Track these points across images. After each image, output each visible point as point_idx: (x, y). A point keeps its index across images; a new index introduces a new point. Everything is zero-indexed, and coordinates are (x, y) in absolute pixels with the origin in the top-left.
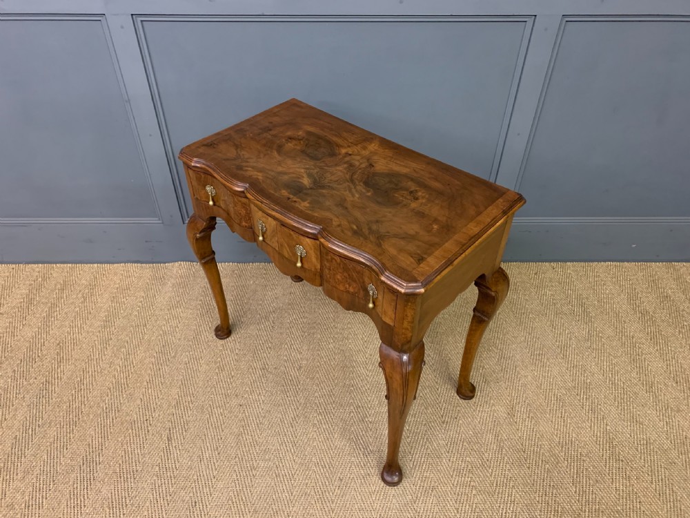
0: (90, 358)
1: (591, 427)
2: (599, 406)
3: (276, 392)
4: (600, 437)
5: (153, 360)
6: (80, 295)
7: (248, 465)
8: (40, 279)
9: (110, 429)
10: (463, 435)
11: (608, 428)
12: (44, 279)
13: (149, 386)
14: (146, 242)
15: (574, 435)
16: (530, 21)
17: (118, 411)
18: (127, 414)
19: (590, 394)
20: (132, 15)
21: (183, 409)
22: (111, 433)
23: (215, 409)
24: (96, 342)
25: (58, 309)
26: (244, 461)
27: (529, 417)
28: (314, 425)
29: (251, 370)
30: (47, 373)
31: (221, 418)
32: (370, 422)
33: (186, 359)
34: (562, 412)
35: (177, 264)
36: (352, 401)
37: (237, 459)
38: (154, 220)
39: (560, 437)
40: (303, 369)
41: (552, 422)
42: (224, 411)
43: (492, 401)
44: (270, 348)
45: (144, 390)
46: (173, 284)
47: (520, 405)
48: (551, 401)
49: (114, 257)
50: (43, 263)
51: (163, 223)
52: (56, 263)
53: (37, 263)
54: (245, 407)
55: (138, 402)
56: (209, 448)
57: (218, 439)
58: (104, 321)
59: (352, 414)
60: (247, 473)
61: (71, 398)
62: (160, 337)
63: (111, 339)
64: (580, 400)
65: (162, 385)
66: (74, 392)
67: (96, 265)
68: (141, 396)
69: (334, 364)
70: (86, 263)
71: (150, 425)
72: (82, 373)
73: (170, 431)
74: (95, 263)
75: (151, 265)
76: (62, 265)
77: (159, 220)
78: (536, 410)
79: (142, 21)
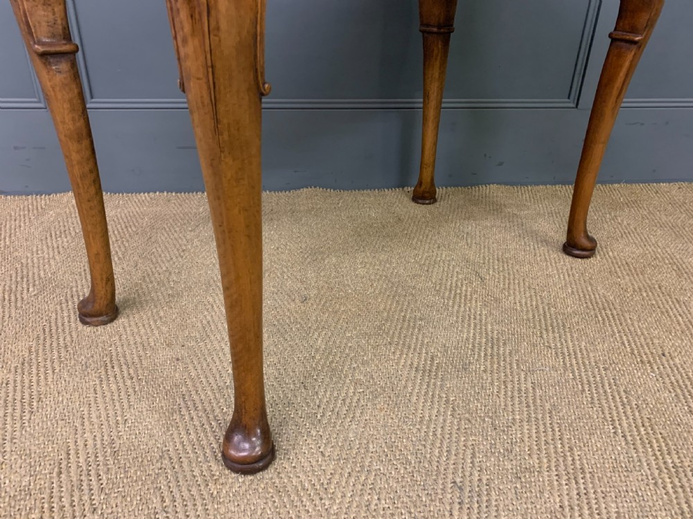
7: (197, 473)
14: (16, 148)
21: (34, 373)
26: (185, 465)
29: (200, 307)
31: (129, 383)
37: (166, 461)
38: (31, 102)
42: (136, 370)
46: (58, 214)
54: (188, 361)
56: (90, 442)
57: (117, 423)
60: (194, 491)
75: (24, 197)
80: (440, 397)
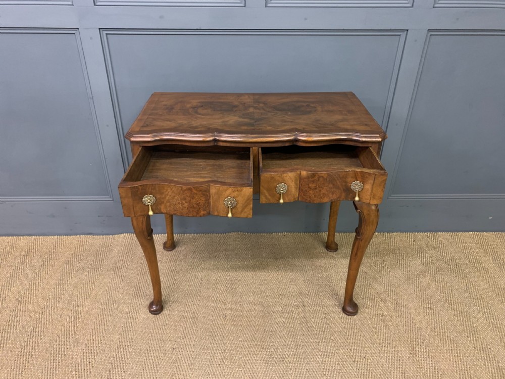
0: (43, 310)
1: (485, 365)
2: (489, 347)
3: (205, 337)
4: (495, 373)
5: (99, 311)
6: (40, 260)
8: (8, 248)
9: (56, 371)
10: (374, 373)
11: (500, 365)
12: (12, 247)
13: (94, 333)
14: (99, 216)
15: (472, 372)
16: (403, 34)
17: (64, 355)
18: (72, 358)
19: (479, 336)
20: (100, 29)
21: (122, 352)
22: (56, 374)
23: (152, 352)
24: (50, 297)
25: (20, 271)
27: (429, 357)
28: (240, 365)
29: (182, 319)
30: (5, 323)
31: (156, 360)
32: (290, 362)
33: (127, 310)
34: (457, 352)
35: (122, 235)
36: (272, 344)
38: (107, 198)
39: (460, 374)
40: (228, 318)
41: (450, 360)
42: (159, 353)
43: (394, 343)
44: (199, 300)
45: (89, 336)
46: (119, 251)
47: (419, 346)
48: (446, 342)
49: (71, 230)
50: (12, 235)
51: (113, 200)
52: (23, 236)
53: (8, 235)
54: (178, 350)
55: (84, 346)
58: (59, 280)
59: (273, 356)
61: (23, 345)
62: (105, 292)
63: (64, 294)
64: (470, 341)
65: (105, 331)
66: (26, 339)
67: (56, 237)
68: (86, 342)
69: (255, 313)
70: (48, 236)
71: (93, 367)
72: (35, 322)
73: (110, 372)
74: (55, 235)
75: (101, 236)
76: (28, 237)
77: (110, 198)
78: (434, 350)
79: (107, 34)
80: (269, 375)
